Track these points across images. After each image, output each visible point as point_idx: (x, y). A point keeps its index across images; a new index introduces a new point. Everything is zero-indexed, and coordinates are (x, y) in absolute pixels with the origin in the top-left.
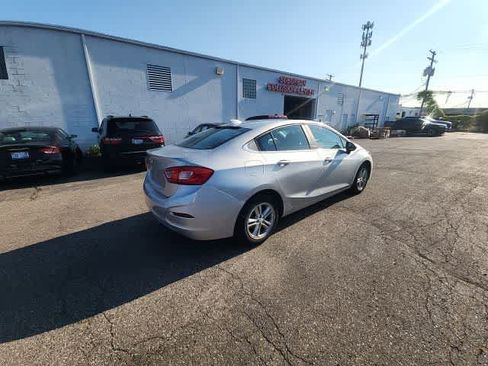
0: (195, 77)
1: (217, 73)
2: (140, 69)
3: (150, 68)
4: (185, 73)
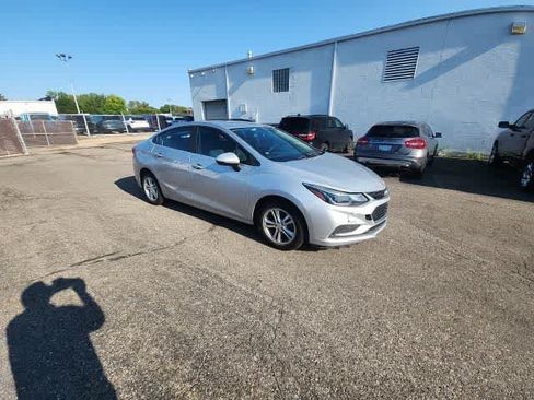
1: (512, 32)
2: (378, 60)
3: (392, 55)
4: (443, 48)
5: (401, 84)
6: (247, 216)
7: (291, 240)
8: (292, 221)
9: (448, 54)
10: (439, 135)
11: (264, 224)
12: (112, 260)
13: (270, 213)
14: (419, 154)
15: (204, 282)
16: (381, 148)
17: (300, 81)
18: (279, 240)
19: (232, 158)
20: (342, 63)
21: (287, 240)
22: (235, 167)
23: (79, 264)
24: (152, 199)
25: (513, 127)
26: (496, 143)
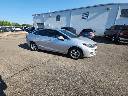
0: (97, 13)
1: (107, 9)
2: (80, 15)
3: (83, 14)
4: (94, 13)
5: (86, 20)
6: (66, 52)
7: (78, 57)
8: (79, 52)
9: (95, 14)
10: (95, 31)
11: (71, 54)
12: (31, 68)
13: (73, 51)
14: (93, 35)
15: (62, 70)
16: (85, 34)
17: (63, 19)
18: (75, 57)
19: (62, 38)
20: (73, 15)
21: (77, 57)
22: (62, 40)
23: (22, 71)
24: (34, 50)
25: (108, 30)
26: (105, 33)
